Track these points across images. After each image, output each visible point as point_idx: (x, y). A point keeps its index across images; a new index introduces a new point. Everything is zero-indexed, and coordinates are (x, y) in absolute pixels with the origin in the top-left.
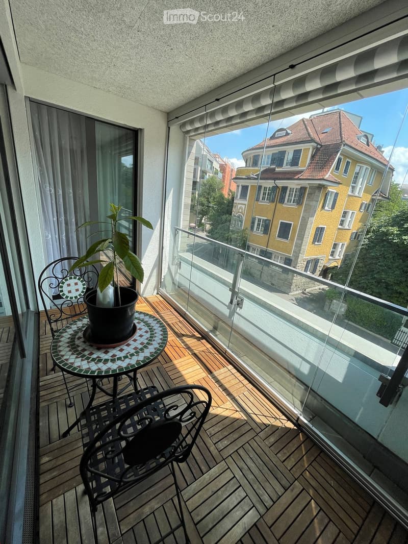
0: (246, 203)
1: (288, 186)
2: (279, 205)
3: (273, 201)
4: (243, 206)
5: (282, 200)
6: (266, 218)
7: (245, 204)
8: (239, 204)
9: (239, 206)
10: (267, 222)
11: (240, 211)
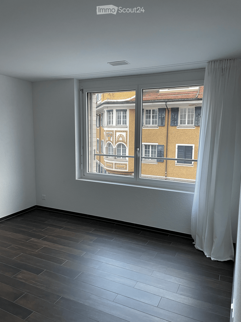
0: (127, 129)
1: (179, 107)
2: (171, 129)
3: (162, 125)
4: (124, 134)
5: (174, 123)
6: (157, 144)
7: (126, 131)
8: (116, 131)
9: (118, 134)
10: (160, 148)
11: (121, 139)
